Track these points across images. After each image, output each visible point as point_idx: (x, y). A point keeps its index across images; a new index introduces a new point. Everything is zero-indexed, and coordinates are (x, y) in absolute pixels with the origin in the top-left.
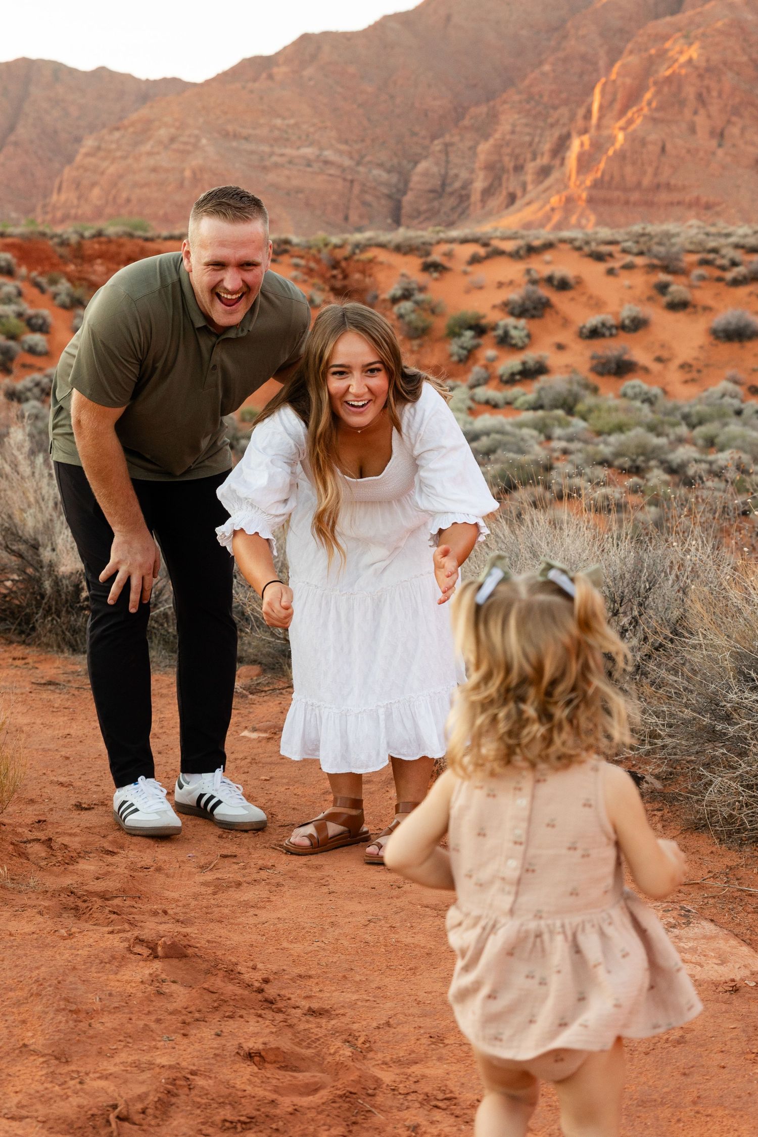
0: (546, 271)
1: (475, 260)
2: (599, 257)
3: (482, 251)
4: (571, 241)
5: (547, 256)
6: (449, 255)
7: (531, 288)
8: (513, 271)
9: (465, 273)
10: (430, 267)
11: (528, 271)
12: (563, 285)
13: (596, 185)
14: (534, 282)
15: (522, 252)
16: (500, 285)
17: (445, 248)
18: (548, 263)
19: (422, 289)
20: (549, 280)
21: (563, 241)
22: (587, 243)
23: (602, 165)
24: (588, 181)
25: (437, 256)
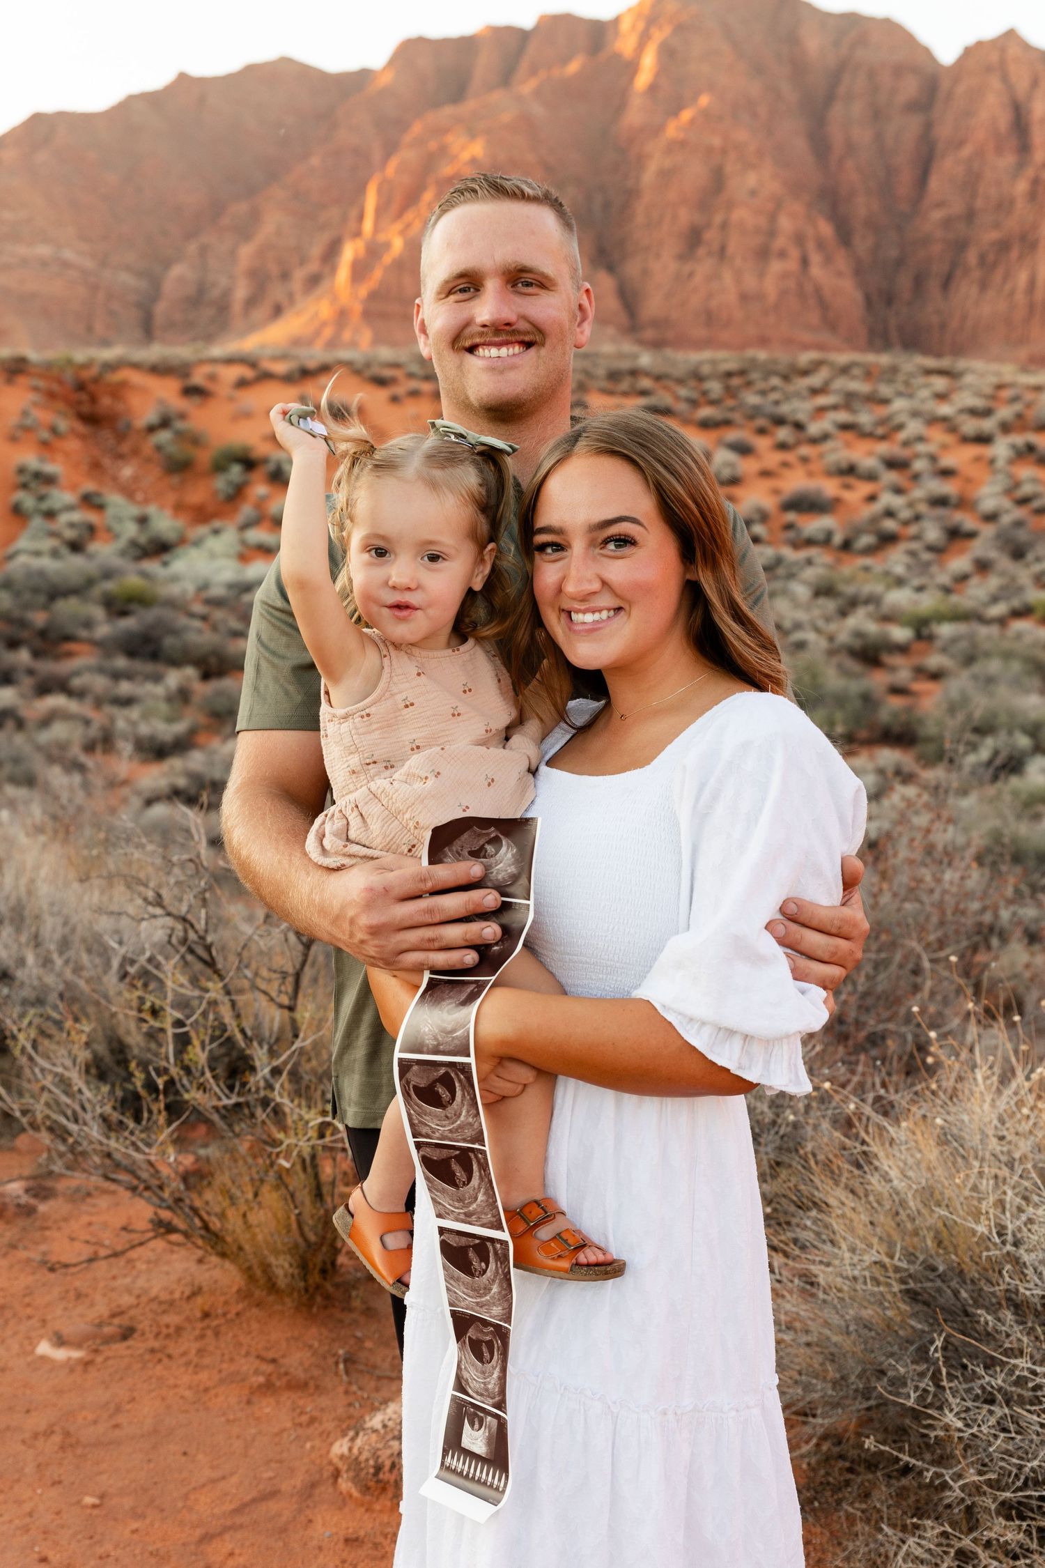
1: (242, 384)
2: (381, 382)
3: (248, 373)
4: (348, 364)
6: (212, 378)
9: (231, 399)
10: (192, 391)
13: (373, 296)
15: (295, 376)
17: (207, 369)
19: (182, 416)
21: (341, 363)
22: (368, 365)
23: (378, 274)
24: (363, 291)
25: (198, 378)
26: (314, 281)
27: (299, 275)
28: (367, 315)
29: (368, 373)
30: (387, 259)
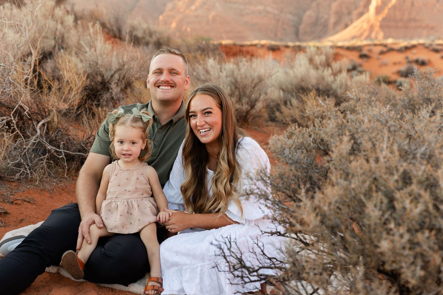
0: (415, 57)
1: (382, 53)
2: (436, 51)
3: (385, 49)
4: (423, 45)
5: (414, 51)
6: (370, 51)
7: (409, 65)
8: (399, 57)
9: (378, 59)
10: (363, 56)
11: (407, 58)
12: (423, 63)
13: (384, 19)
14: (410, 62)
15: (403, 49)
16: (395, 64)
17: (368, 48)
18: (415, 54)
19: (360, 66)
20: (417, 62)
21: (420, 44)
22: (431, 45)
23: (386, 11)
24: (380, 18)
25: (365, 51)
26: (361, 14)
27: (355, 13)
28: (382, 27)
29: (431, 48)
30: (390, 5)
